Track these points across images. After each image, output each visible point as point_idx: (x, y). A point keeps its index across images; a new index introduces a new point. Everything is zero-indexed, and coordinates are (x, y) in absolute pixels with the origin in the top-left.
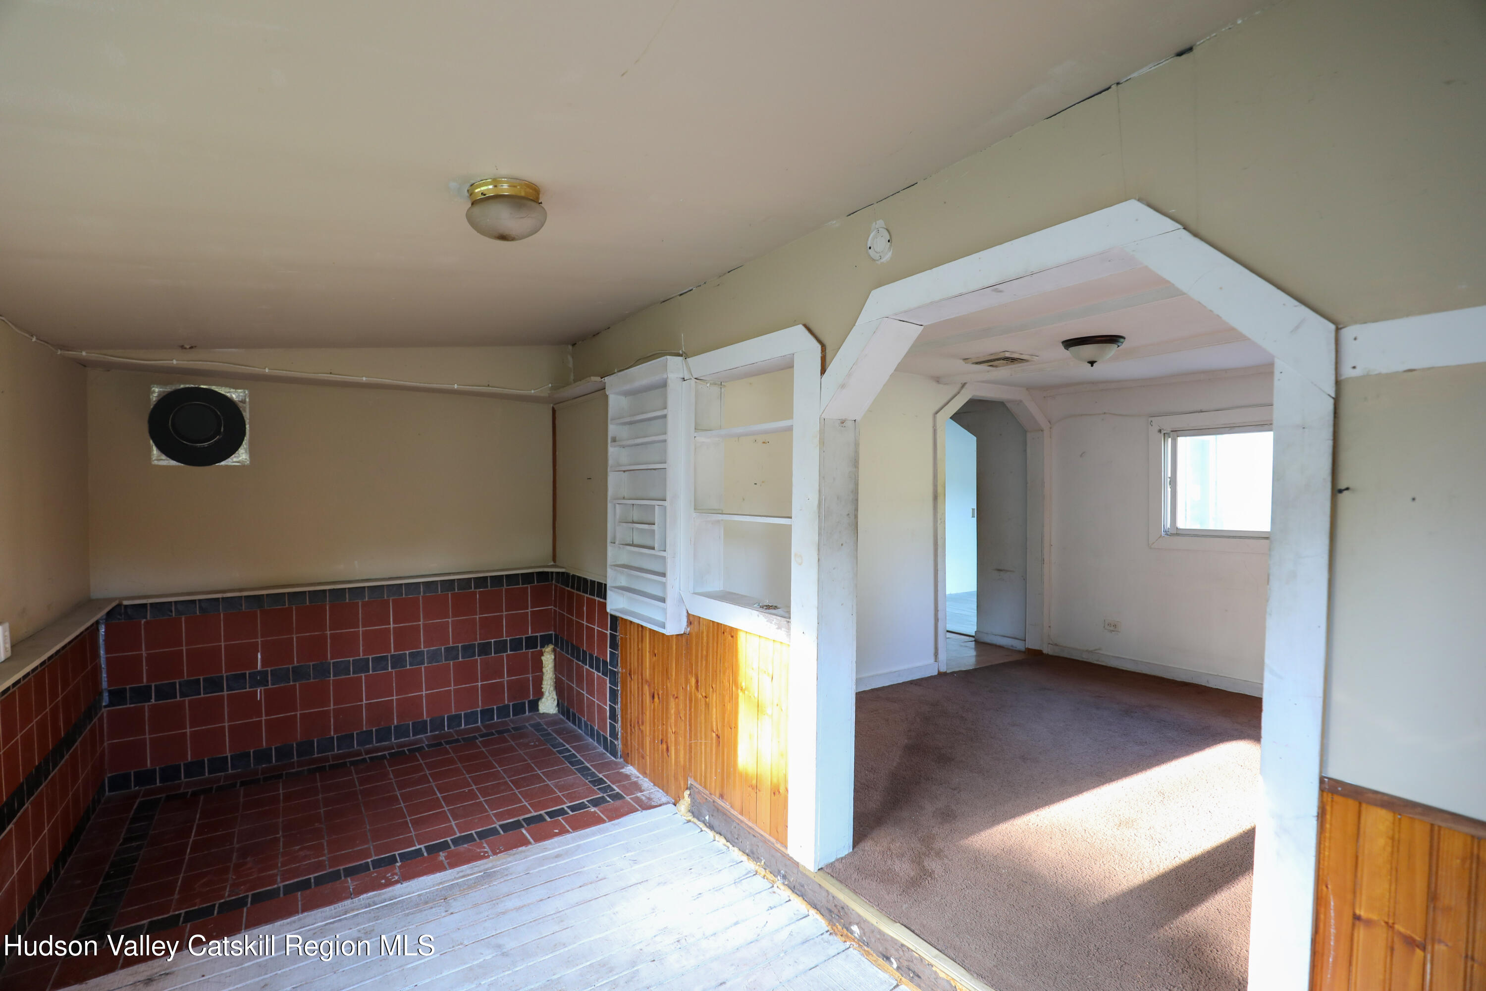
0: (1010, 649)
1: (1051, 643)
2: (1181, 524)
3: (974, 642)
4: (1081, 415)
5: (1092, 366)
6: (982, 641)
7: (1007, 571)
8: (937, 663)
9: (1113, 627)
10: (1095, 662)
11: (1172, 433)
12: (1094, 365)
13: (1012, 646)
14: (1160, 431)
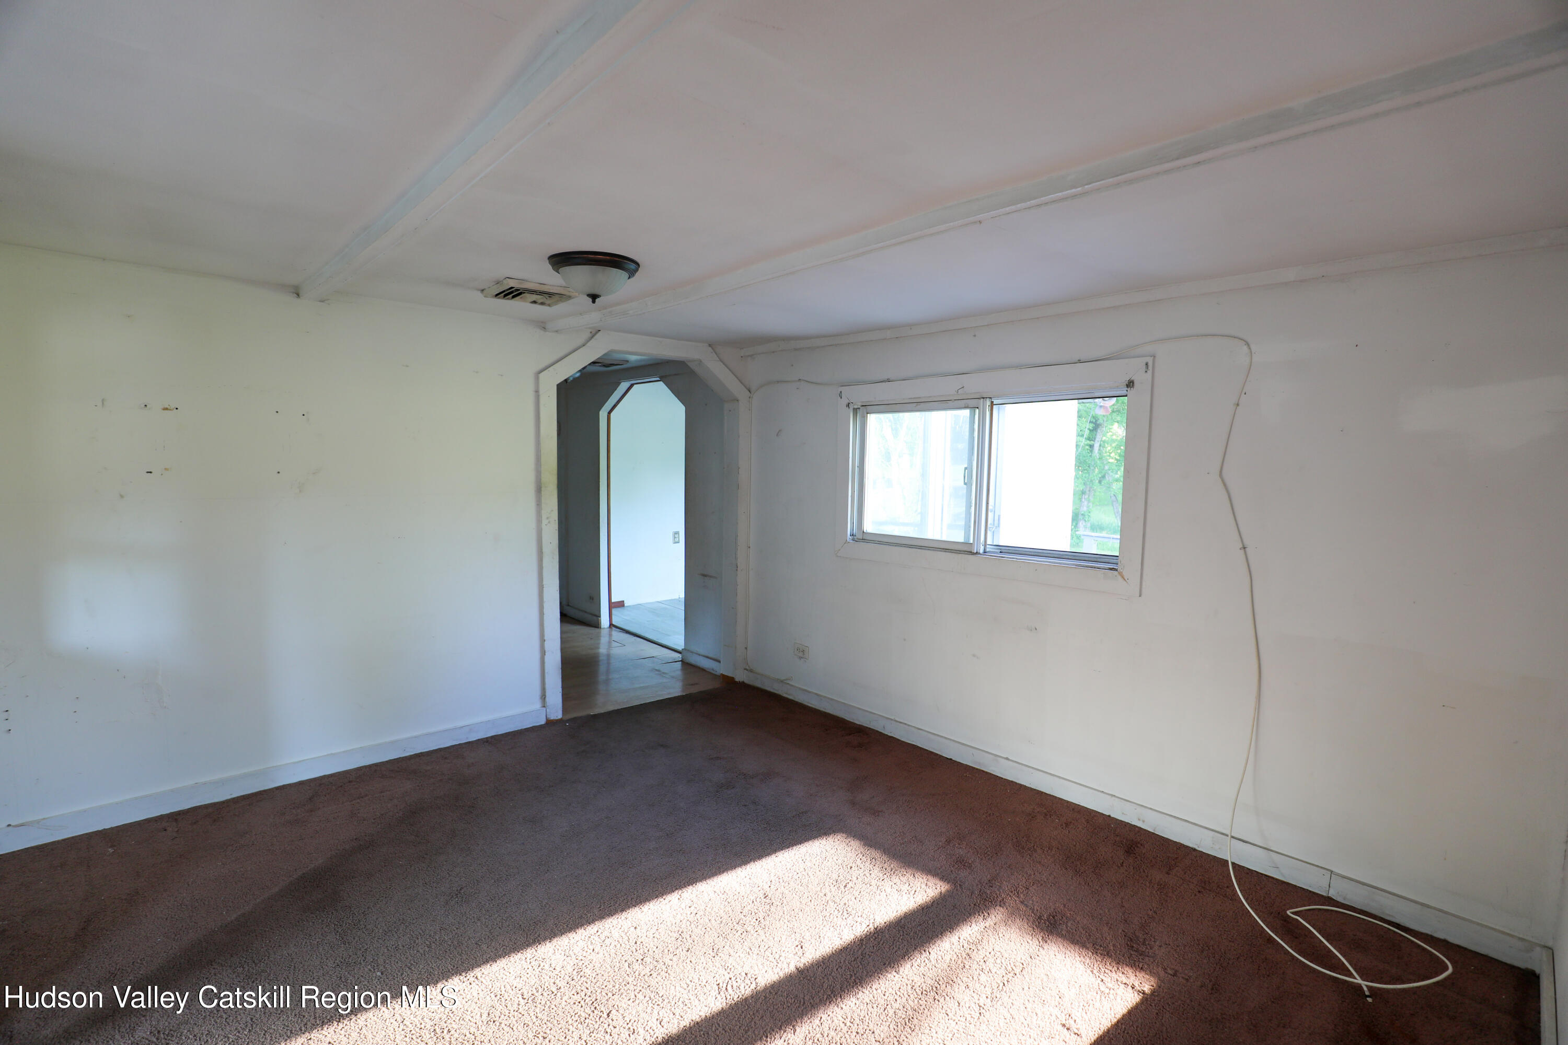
0: (710, 673)
1: (747, 668)
2: (870, 527)
3: (679, 665)
4: (778, 382)
5: (594, 302)
6: (687, 661)
7: (711, 577)
8: (544, 709)
9: (802, 653)
10: (785, 695)
11: (862, 408)
12: (597, 300)
13: (713, 670)
14: (848, 405)
